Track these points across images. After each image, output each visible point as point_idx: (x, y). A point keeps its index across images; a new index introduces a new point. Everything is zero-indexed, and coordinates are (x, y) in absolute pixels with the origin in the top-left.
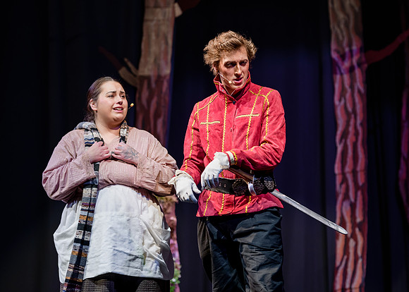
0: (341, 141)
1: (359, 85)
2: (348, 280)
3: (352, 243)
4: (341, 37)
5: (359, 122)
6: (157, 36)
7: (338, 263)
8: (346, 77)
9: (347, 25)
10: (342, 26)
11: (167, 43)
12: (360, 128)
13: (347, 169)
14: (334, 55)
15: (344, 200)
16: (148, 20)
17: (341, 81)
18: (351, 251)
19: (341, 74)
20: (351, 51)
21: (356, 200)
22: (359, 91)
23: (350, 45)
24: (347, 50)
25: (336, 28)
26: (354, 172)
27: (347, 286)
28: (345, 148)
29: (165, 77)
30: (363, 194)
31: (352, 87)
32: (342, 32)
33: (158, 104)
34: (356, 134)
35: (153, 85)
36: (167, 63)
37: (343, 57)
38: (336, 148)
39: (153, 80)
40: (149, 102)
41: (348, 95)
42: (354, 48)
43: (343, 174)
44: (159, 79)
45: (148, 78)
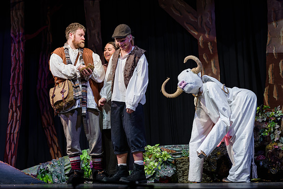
0: (13, 72)
1: (22, 48)
2: (13, 130)
3: (15, 114)
4: (15, 28)
5: (21, 64)
7: (9, 123)
8: (16, 45)
9: (18, 23)
10: (16, 23)
12: (21, 67)
13: (15, 84)
14: (12, 35)
15: (13, 96)
17: (14, 46)
18: (15, 118)
19: (15, 43)
20: (19, 34)
21: (18, 97)
22: (22, 51)
23: (19, 31)
24: (17, 33)
25: (13, 23)
26: (18, 85)
27: (12, 132)
28: (15, 74)
30: (21, 94)
31: (19, 49)
34: (20, 69)
37: (15, 36)
38: (11, 74)
41: (17, 53)
42: (21, 33)
43: (13, 85)
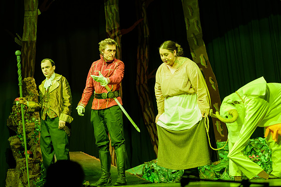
4: (110, 24)
6: (30, 23)
9: (113, 18)
10: (111, 18)
11: (34, 27)
14: (107, 31)
16: (26, 17)
20: (115, 29)
23: (114, 26)
24: (113, 29)
25: (108, 19)
29: (34, 41)
32: (111, 21)
33: (31, 53)
35: (29, 45)
36: (35, 35)
37: (111, 32)
39: (29, 42)
40: (27, 52)
44: (31, 42)
45: (27, 42)
